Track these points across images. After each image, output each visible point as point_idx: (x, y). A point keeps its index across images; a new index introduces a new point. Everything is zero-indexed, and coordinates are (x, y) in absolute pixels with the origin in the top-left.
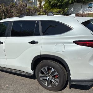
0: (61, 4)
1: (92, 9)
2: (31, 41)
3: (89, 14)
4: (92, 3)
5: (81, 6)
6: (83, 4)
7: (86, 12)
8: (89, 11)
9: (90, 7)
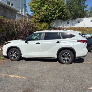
0: (47, 20)
1: (69, 25)
2: (57, 41)
3: (67, 28)
4: (69, 20)
5: (61, 22)
6: (63, 20)
7: (65, 27)
8: (67, 26)
9: (67, 23)
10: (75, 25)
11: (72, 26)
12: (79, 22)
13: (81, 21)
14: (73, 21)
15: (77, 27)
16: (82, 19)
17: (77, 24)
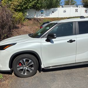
1: (43, 15)
4: (43, 10)
6: (37, 10)
8: (41, 16)
9: (42, 13)
10: (49, 16)
11: (47, 16)
12: (53, 12)
13: (56, 11)
14: (48, 11)
15: (52, 17)
16: (56, 8)
17: (52, 14)
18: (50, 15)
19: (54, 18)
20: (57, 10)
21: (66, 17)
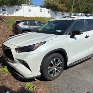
11: (10, 14)
12: (17, 10)
14: (11, 9)
16: (21, 6)
17: (16, 12)
18: (14, 13)
19: (19, 17)
20: (21, 8)
21: (31, 16)
